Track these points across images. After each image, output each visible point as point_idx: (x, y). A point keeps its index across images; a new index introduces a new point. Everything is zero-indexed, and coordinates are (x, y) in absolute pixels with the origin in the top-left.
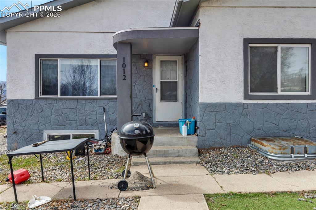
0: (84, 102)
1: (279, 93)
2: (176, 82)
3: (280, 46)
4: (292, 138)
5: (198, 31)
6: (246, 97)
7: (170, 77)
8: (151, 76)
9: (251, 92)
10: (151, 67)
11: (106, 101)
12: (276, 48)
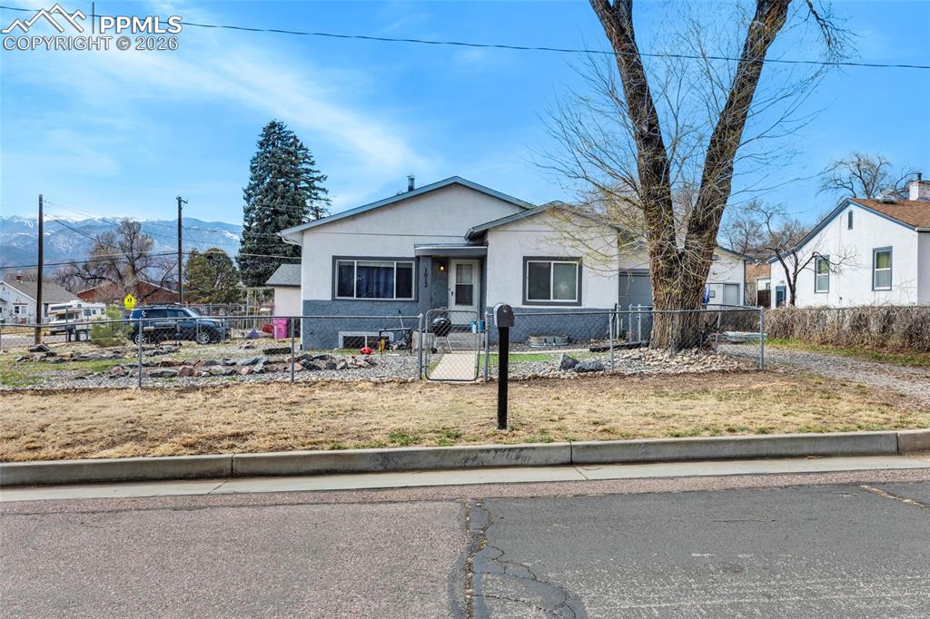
0: (379, 303)
1: (552, 300)
2: (472, 286)
3: (553, 262)
4: (546, 335)
5: (486, 250)
6: (525, 303)
7: (466, 282)
8: (446, 279)
9: (529, 298)
10: (446, 271)
11: (402, 304)
12: (550, 264)
